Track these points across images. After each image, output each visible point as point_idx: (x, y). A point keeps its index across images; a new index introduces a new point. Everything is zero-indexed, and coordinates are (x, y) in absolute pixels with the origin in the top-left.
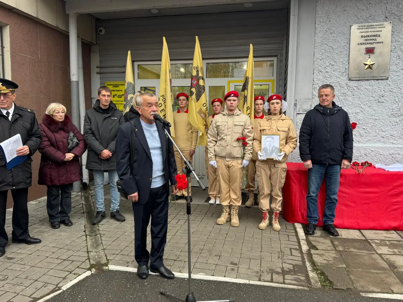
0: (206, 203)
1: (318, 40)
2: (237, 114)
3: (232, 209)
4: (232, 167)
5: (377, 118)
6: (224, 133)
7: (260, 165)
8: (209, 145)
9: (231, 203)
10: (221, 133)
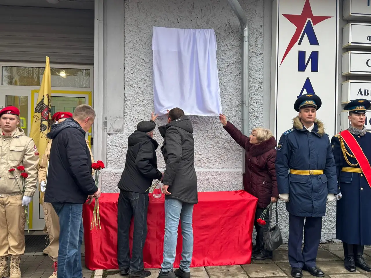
2: (15, 136)
4: (9, 204)
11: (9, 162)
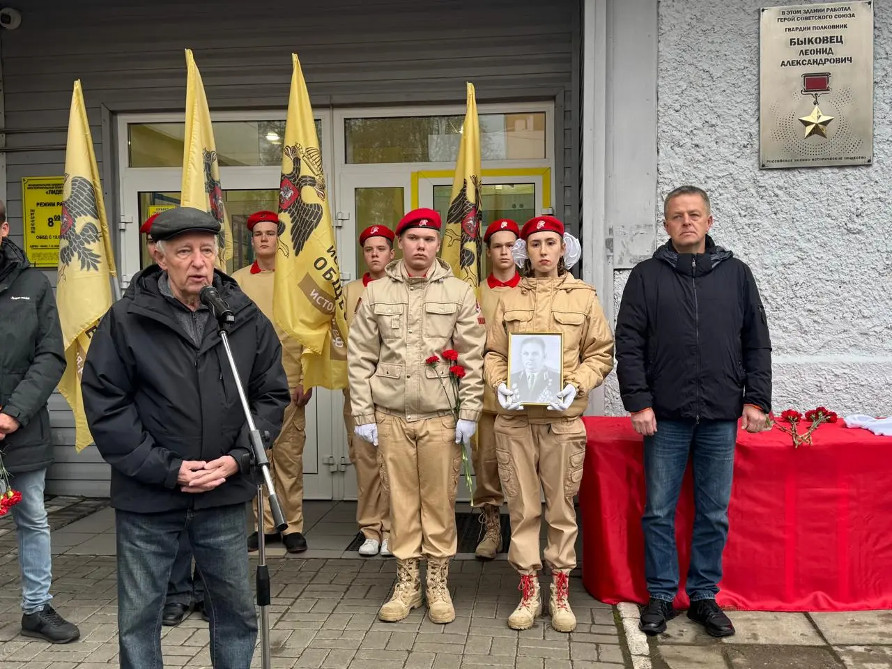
0: (351, 555)
1: (668, 52)
2: (434, 278)
3: (429, 567)
4: (427, 438)
5: (847, 279)
6: (399, 338)
7: (508, 430)
8: (352, 376)
9: (425, 551)
10: (387, 337)
11: (426, 340)
